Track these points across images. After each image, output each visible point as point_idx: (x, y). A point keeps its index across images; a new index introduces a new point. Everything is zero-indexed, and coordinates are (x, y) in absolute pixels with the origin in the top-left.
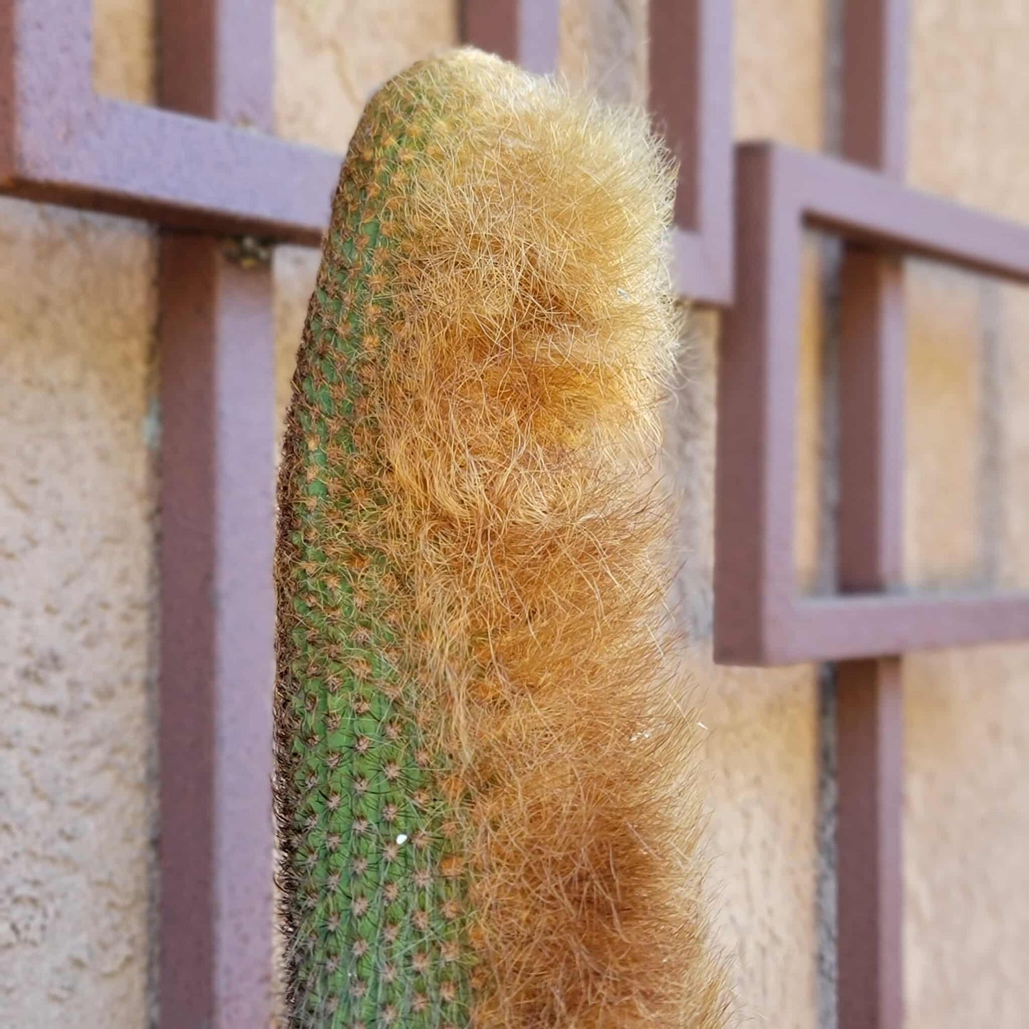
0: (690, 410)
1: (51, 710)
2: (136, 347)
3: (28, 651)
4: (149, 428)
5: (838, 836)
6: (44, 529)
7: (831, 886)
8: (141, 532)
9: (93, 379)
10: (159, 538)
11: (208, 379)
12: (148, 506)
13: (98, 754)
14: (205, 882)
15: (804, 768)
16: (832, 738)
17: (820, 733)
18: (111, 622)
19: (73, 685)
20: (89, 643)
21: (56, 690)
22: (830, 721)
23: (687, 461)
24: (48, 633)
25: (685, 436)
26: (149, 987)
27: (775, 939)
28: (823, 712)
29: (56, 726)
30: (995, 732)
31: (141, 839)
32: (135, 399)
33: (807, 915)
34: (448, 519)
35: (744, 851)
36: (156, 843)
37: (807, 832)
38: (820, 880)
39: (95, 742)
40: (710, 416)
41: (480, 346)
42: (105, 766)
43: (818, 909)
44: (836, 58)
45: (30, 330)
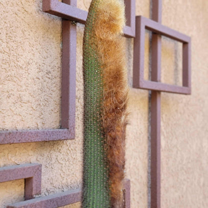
0: (130, 55)
1: (49, 78)
2: (59, 35)
3: (47, 70)
4: (61, 45)
5: (151, 120)
6: (49, 56)
7: (150, 127)
8: (60, 58)
9: (54, 38)
10: (62, 59)
11: (69, 38)
12: (61, 55)
13: (54, 85)
14: (68, 101)
15: (146, 109)
16: (150, 106)
17: (149, 105)
18: (56, 69)
19: (52, 76)
20: (53, 71)
21: (50, 76)
22: (150, 103)
23: (129, 62)
24: (49, 69)
25: (129, 58)
26: (60, 115)
27: (142, 133)
28: (149, 102)
29: (50, 81)
30: (177, 111)
31: (59, 97)
32: (59, 41)
33: (146, 131)
34: (101, 39)
35: (137, 119)
36: (61, 97)
37: (147, 119)
38: (148, 126)
39: (54, 83)
40: (132, 56)
41: (105, 22)
42: (55, 87)
43: (148, 131)
44: (151, 7)
45: (47, 31)
